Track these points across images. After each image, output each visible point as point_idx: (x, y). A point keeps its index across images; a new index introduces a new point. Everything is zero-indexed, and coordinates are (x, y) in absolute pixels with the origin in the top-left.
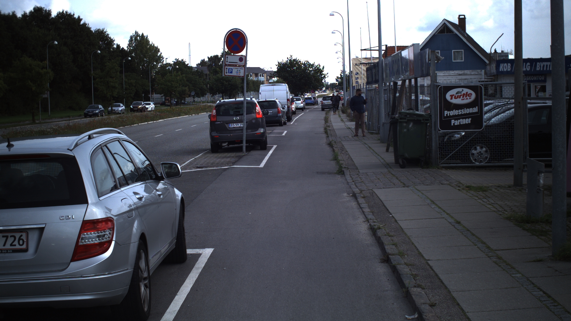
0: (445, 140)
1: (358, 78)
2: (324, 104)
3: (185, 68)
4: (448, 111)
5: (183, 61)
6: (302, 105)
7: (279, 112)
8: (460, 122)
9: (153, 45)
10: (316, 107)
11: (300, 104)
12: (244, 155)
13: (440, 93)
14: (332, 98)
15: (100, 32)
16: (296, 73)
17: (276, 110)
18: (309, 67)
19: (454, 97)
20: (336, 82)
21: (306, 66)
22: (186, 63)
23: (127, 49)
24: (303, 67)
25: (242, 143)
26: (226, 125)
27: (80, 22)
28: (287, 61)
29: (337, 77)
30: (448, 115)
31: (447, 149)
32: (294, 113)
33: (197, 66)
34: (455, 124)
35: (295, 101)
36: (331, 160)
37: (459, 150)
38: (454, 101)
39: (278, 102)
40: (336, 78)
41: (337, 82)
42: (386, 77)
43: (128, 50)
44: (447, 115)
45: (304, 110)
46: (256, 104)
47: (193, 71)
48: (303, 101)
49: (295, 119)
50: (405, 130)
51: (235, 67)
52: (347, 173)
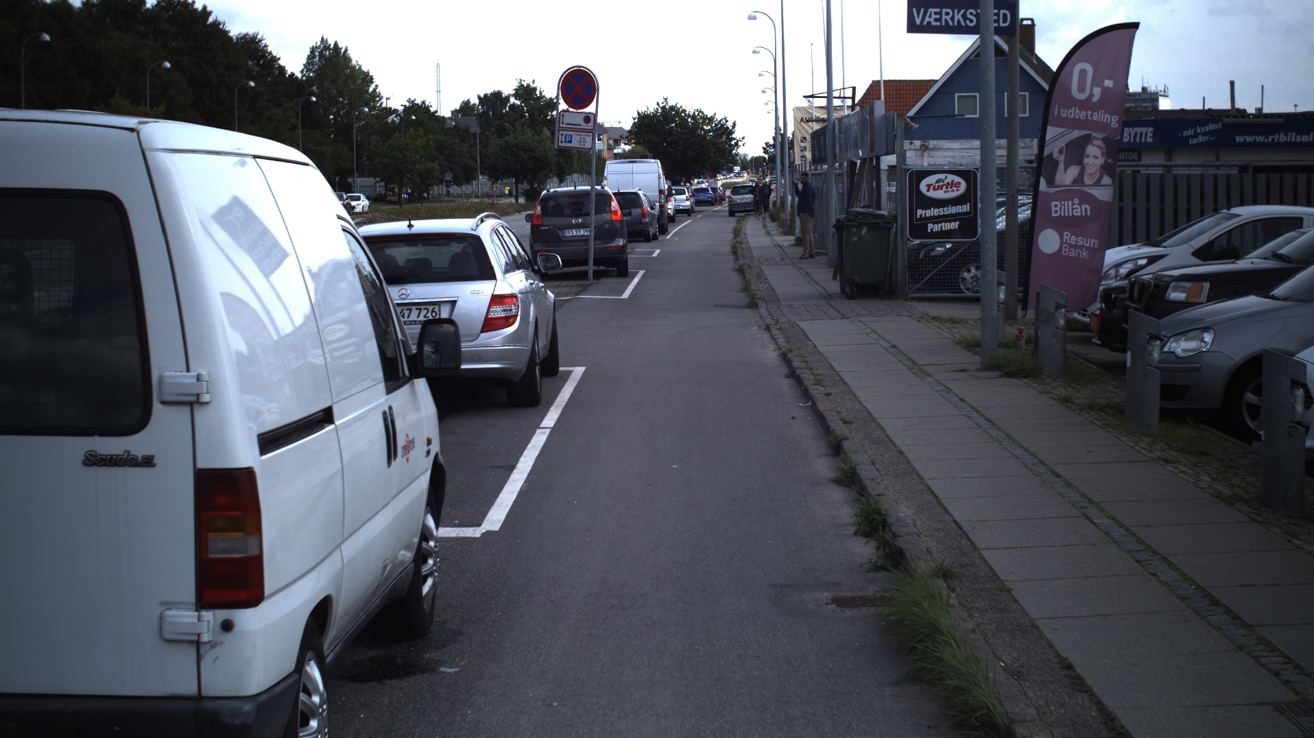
0: (921, 256)
1: (805, 147)
2: (733, 203)
3: (430, 119)
4: (923, 209)
5: (425, 104)
6: (688, 203)
7: (644, 215)
8: (941, 227)
9: (357, 67)
10: (718, 208)
11: (683, 200)
12: (590, 284)
13: (911, 181)
14: (751, 190)
15: (248, 39)
16: (675, 135)
17: (639, 210)
18: (703, 123)
19: (932, 187)
20: (763, 155)
21: (697, 122)
22: (430, 108)
23: (303, 76)
24: (692, 123)
25: (587, 265)
26: (560, 232)
27: (207, 20)
28: (657, 109)
29: (766, 144)
30: (923, 216)
31: (920, 270)
32: (672, 219)
33: (452, 114)
34: (934, 230)
35: (674, 195)
36: (739, 292)
37: (940, 270)
38: (933, 194)
39: (642, 196)
40: (765, 146)
41: (766, 156)
42: (841, 152)
43: (304, 78)
44: (921, 215)
45: (692, 214)
46: (611, 196)
47: (447, 126)
48: (690, 196)
49: (675, 231)
50: (855, 239)
51: (576, 133)
52: (762, 305)
